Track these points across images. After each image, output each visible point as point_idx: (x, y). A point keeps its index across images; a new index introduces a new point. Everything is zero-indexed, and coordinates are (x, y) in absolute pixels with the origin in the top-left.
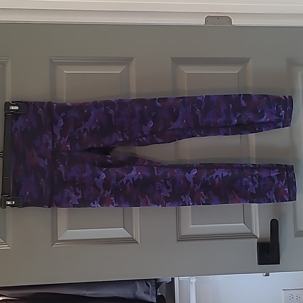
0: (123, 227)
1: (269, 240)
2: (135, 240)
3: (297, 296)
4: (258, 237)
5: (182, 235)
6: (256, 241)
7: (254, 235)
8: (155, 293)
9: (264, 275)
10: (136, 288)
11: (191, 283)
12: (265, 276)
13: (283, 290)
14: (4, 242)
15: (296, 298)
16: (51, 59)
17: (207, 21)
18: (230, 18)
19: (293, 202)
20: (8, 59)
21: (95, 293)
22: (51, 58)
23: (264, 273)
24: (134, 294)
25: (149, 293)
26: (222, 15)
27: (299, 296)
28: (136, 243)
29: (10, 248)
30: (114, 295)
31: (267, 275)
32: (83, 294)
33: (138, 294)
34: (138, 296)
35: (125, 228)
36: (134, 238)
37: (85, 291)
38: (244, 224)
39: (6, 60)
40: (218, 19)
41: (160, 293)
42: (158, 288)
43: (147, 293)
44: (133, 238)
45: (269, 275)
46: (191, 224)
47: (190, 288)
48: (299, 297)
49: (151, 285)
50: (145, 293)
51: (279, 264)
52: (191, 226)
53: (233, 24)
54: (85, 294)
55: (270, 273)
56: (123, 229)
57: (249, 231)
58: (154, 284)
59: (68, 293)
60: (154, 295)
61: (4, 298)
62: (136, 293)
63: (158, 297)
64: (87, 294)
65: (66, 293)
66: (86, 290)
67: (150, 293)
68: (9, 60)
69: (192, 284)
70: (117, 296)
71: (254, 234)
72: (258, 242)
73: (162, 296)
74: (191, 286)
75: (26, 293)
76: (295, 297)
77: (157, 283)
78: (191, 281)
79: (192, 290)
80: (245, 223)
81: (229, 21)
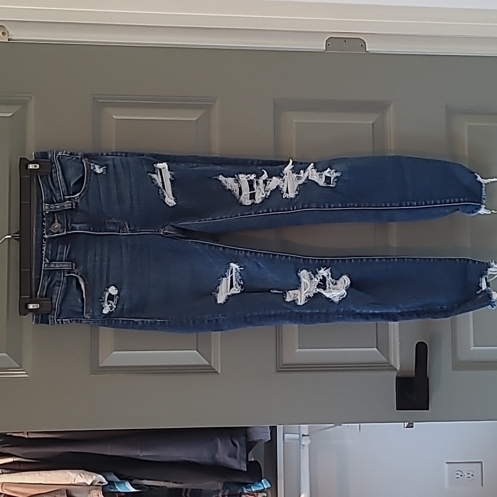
0: (195, 349)
1: (414, 374)
2: (214, 369)
3: (469, 473)
4: (398, 369)
5: (284, 362)
6: (394, 375)
7: (392, 366)
8: (245, 457)
9: (405, 426)
10: (217, 448)
11: (302, 446)
12: (407, 427)
13: (447, 463)
14: (19, 366)
15: (467, 476)
16: (94, 98)
17: (329, 45)
18: (363, 40)
19: (452, 319)
20: (31, 97)
21: (154, 454)
22: (95, 96)
23: (405, 423)
24: (213, 457)
25: (235, 457)
26: (351, 36)
27: (471, 473)
28: (215, 373)
29: (28, 376)
30: (183, 459)
31: (410, 426)
32: (136, 456)
33: (219, 457)
34: (219, 460)
35: (199, 350)
36: (213, 366)
37: (139, 451)
38: (377, 349)
39: (28, 98)
40: (345, 41)
41: (253, 458)
42: (250, 451)
43: (233, 456)
44: (211, 366)
45: (412, 427)
46: (297, 346)
47: (302, 454)
48: (472, 475)
49: (240, 445)
50: (229, 456)
51: (428, 409)
52: (298, 350)
53: (367, 50)
54: (139, 456)
55: (414, 423)
56: (196, 351)
57: (384, 359)
58: (244, 443)
59: (113, 454)
60: (243, 460)
61: (15, 460)
62: (217, 456)
63: (249, 464)
64: (141, 455)
65: (109, 454)
66: (141, 449)
67: (238, 456)
68: (33, 99)
69: (303, 448)
70: (187, 459)
71: (392, 364)
72: (398, 376)
73: (256, 461)
74: (302, 451)
75: (49, 452)
76: (466, 474)
77: (249, 442)
78: (303, 443)
79: (303, 457)
80: (379, 347)
81: (362, 46)
